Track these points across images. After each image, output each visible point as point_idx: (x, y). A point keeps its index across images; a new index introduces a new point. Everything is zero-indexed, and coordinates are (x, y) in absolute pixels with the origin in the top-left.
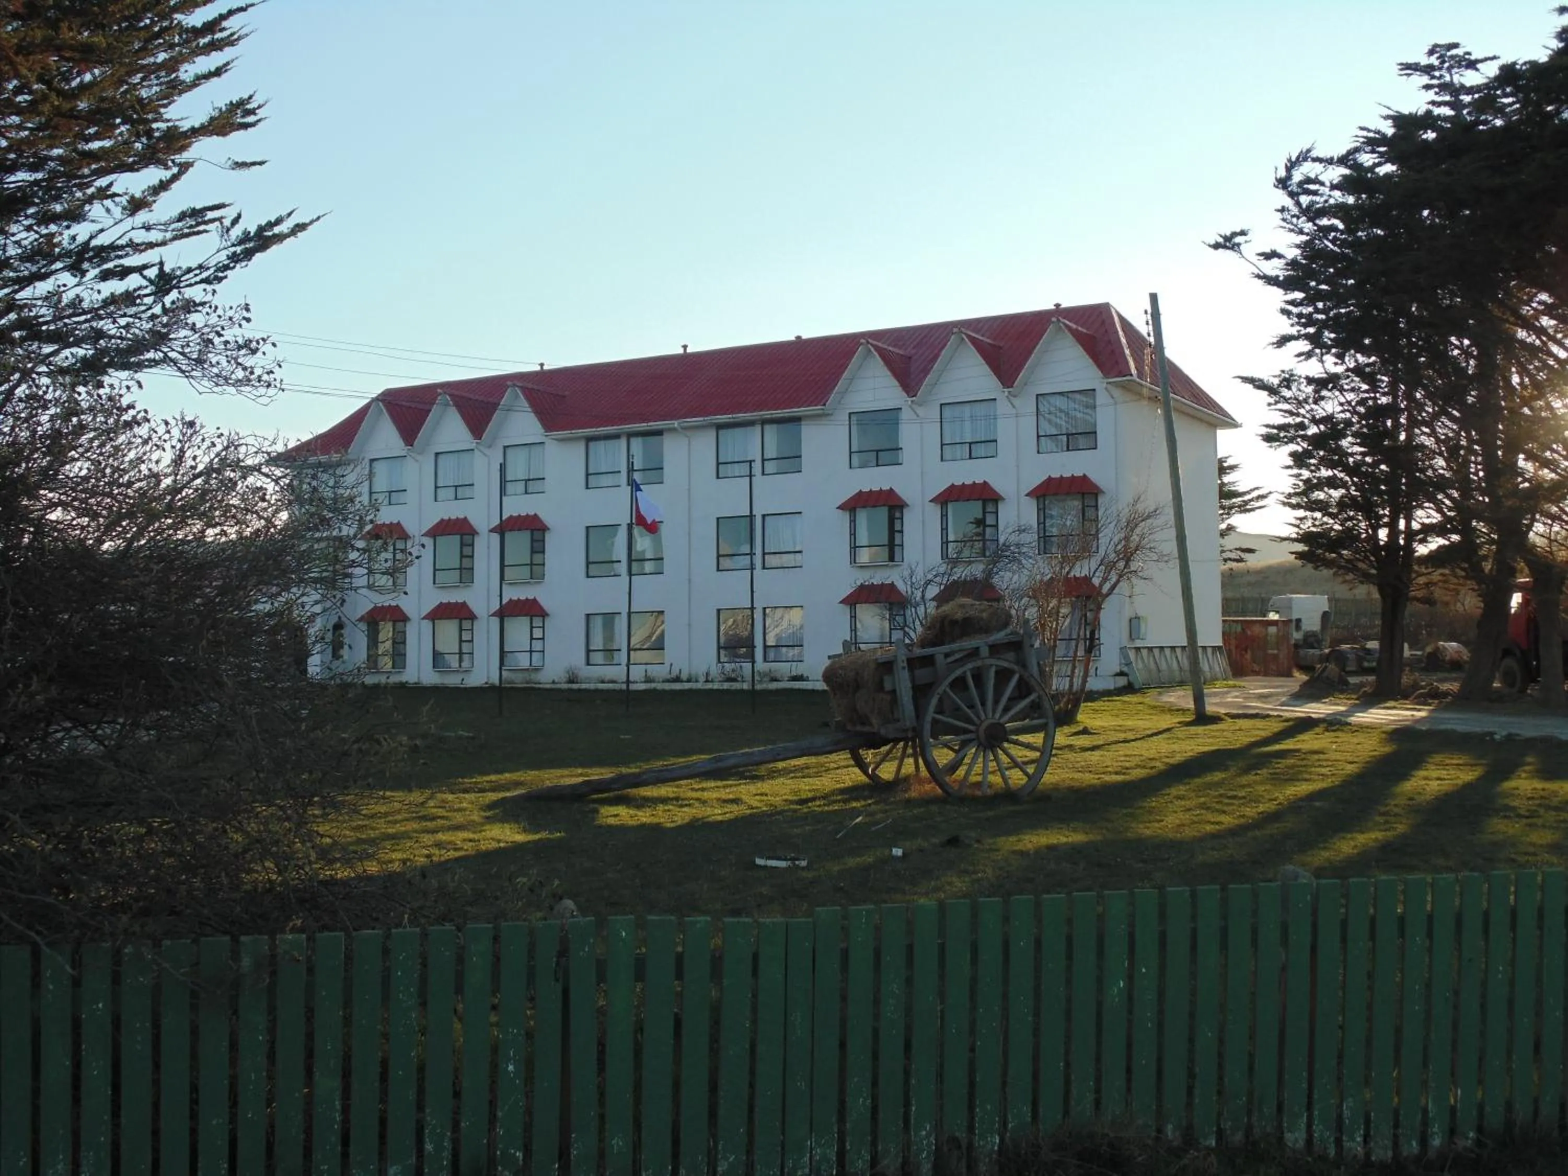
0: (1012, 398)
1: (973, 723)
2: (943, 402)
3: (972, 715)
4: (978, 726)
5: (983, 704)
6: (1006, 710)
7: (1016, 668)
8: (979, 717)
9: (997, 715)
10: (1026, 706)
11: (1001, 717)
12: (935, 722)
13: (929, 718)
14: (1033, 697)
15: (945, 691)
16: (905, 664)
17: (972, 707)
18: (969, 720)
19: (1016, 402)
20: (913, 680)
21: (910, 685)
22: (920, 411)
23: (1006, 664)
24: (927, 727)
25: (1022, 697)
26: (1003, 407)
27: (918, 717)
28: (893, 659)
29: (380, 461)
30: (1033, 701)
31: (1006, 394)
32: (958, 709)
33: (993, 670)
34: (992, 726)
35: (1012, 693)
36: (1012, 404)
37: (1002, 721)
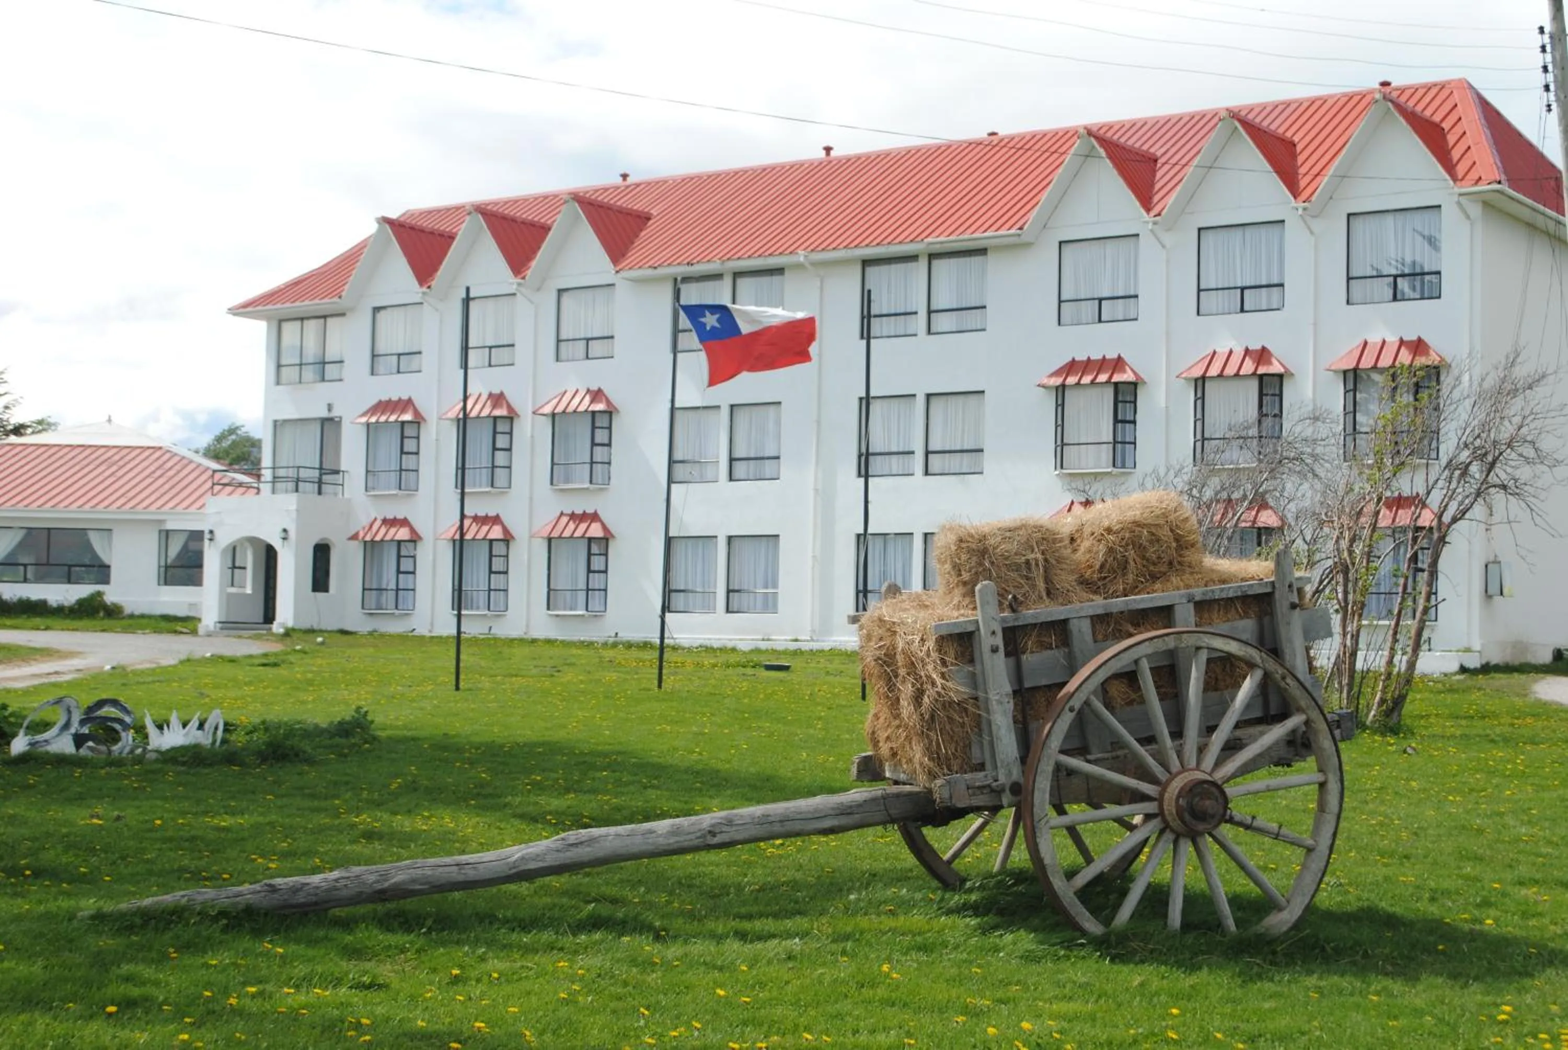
0: (1308, 218)
1: (1152, 779)
2: (1201, 226)
3: (1150, 761)
4: (1164, 786)
5: (1177, 734)
6: (1232, 747)
7: (1255, 655)
8: (1165, 765)
9: (1209, 760)
10: (1276, 743)
11: (1218, 764)
12: (1062, 773)
13: (1046, 769)
14: (1295, 721)
15: (1087, 703)
16: (999, 641)
17: (1148, 740)
18: (1145, 774)
19: (1316, 225)
20: (1018, 674)
21: (1008, 689)
22: (1168, 238)
23: (1233, 647)
24: (1043, 785)
25: (1269, 719)
26: (1294, 231)
27: (1023, 760)
28: (971, 628)
29: (389, 310)
30: (1294, 731)
31: (1300, 211)
32: (1117, 744)
33: (1204, 656)
34: (1197, 789)
35: (1248, 707)
36: (1309, 228)
37: (1219, 775)
